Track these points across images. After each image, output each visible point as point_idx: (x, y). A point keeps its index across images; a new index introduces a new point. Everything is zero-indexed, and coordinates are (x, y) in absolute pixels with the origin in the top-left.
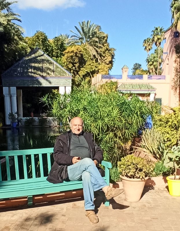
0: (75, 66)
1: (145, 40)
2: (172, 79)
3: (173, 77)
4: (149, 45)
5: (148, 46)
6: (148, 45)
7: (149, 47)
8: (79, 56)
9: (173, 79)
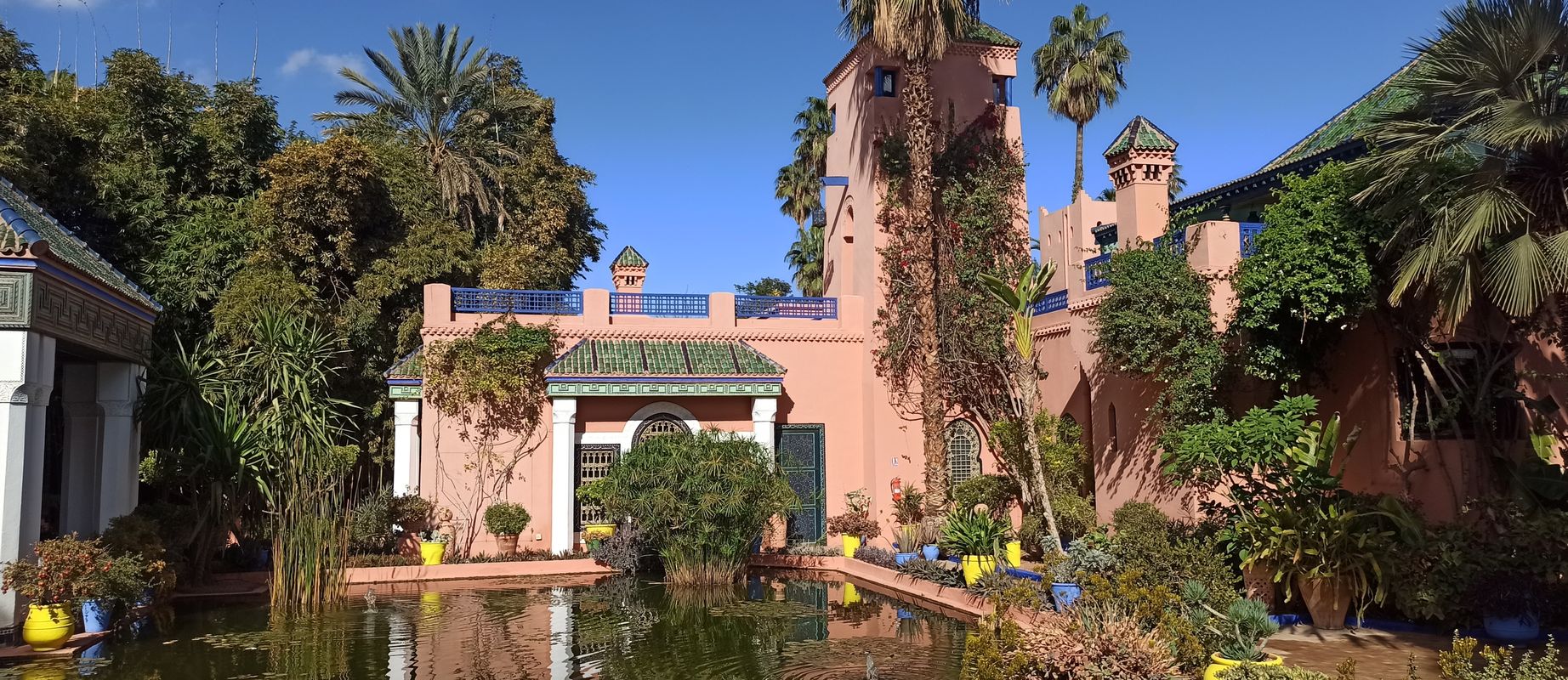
0: (332, 247)
1: (784, 170)
2: (877, 318)
3: (881, 303)
4: (806, 190)
5: (801, 196)
6: (799, 190)
7: (806, 201)
8: (349, 188)
9: (881, 313)
